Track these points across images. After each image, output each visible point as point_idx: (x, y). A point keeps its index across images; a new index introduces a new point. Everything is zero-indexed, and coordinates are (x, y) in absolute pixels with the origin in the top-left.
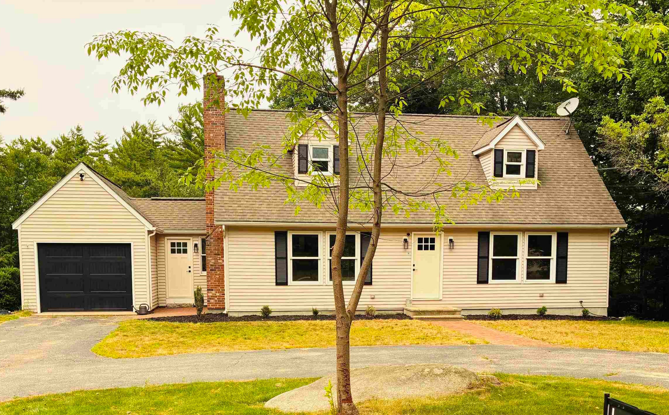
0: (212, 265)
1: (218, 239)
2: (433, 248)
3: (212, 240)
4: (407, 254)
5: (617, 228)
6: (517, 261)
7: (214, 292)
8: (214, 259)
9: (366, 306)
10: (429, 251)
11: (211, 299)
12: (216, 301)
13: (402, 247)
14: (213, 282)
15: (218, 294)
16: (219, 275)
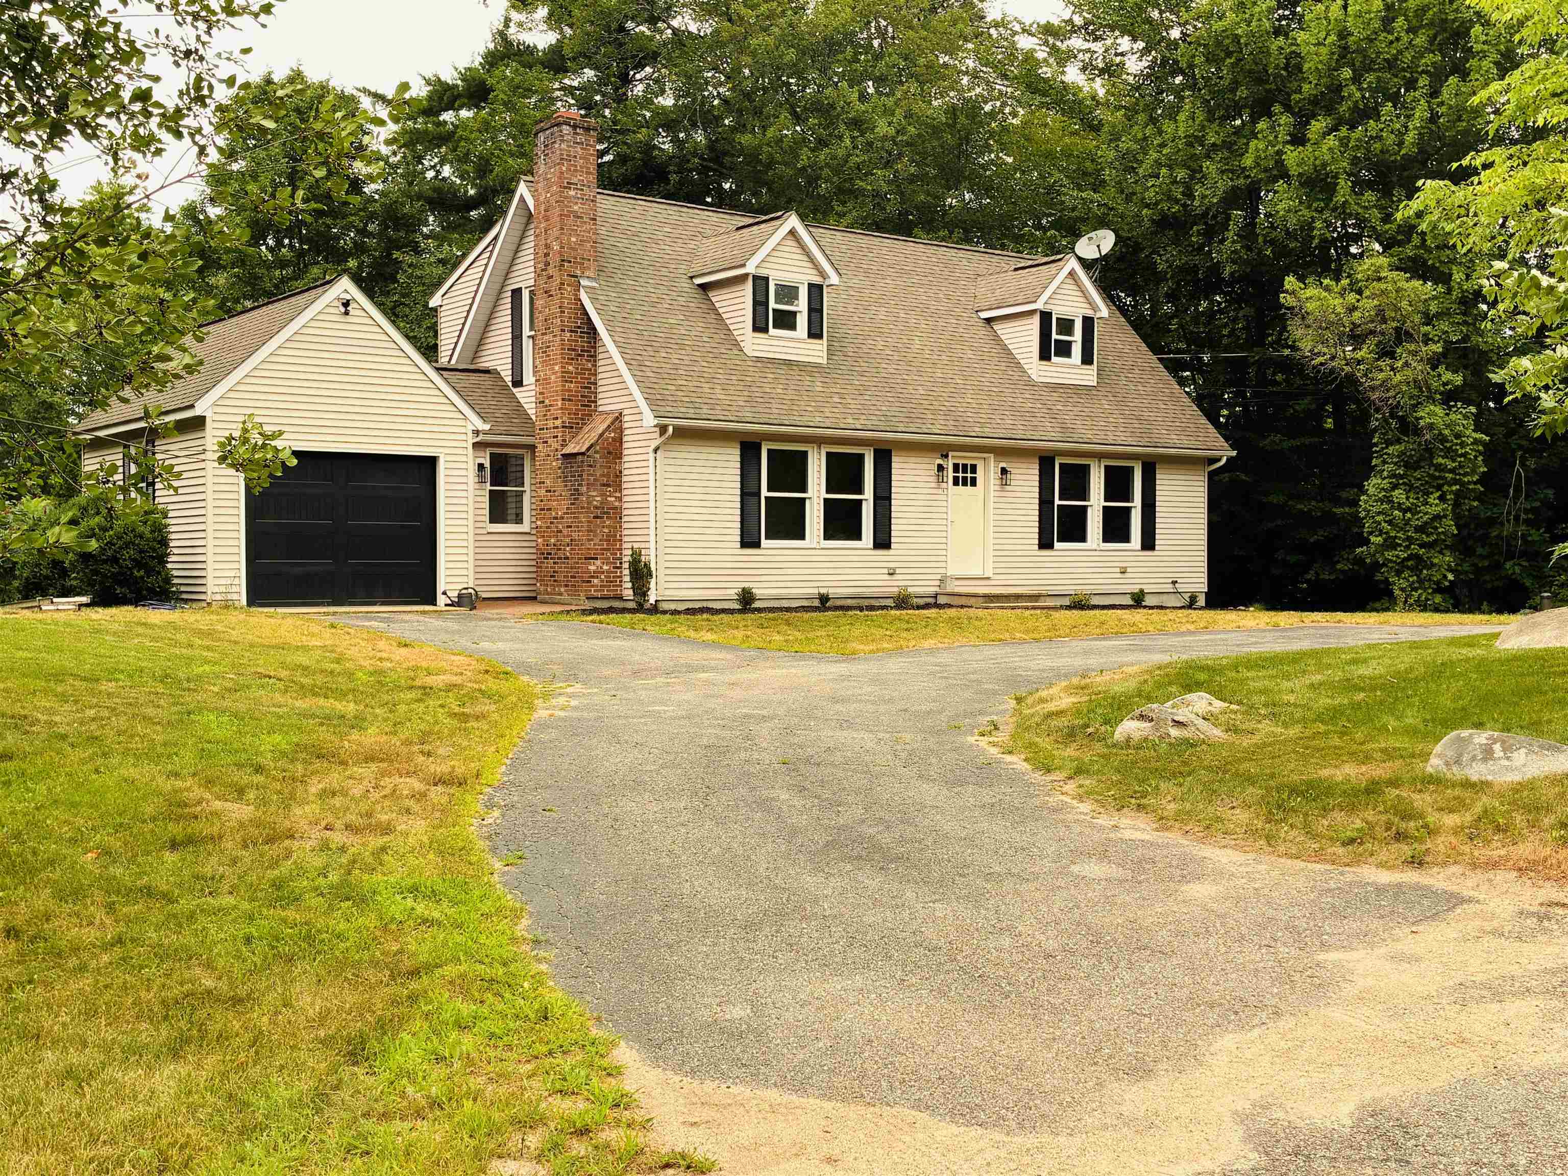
0: (596, 508)
1: (609, 453)
2: (974, 482)
3: (598, 456)
4: (940, 491)
5: (1222, 457)
6: (1089, 510)
7: (598, 562)
8: (601, 495)
9: (896, 590)
10: (969, 488)
11: (593, 577)
12: (602, 581)
13: (934, 479)
14: (597, 541)
15: (605, 567)
16: (608, 527)
